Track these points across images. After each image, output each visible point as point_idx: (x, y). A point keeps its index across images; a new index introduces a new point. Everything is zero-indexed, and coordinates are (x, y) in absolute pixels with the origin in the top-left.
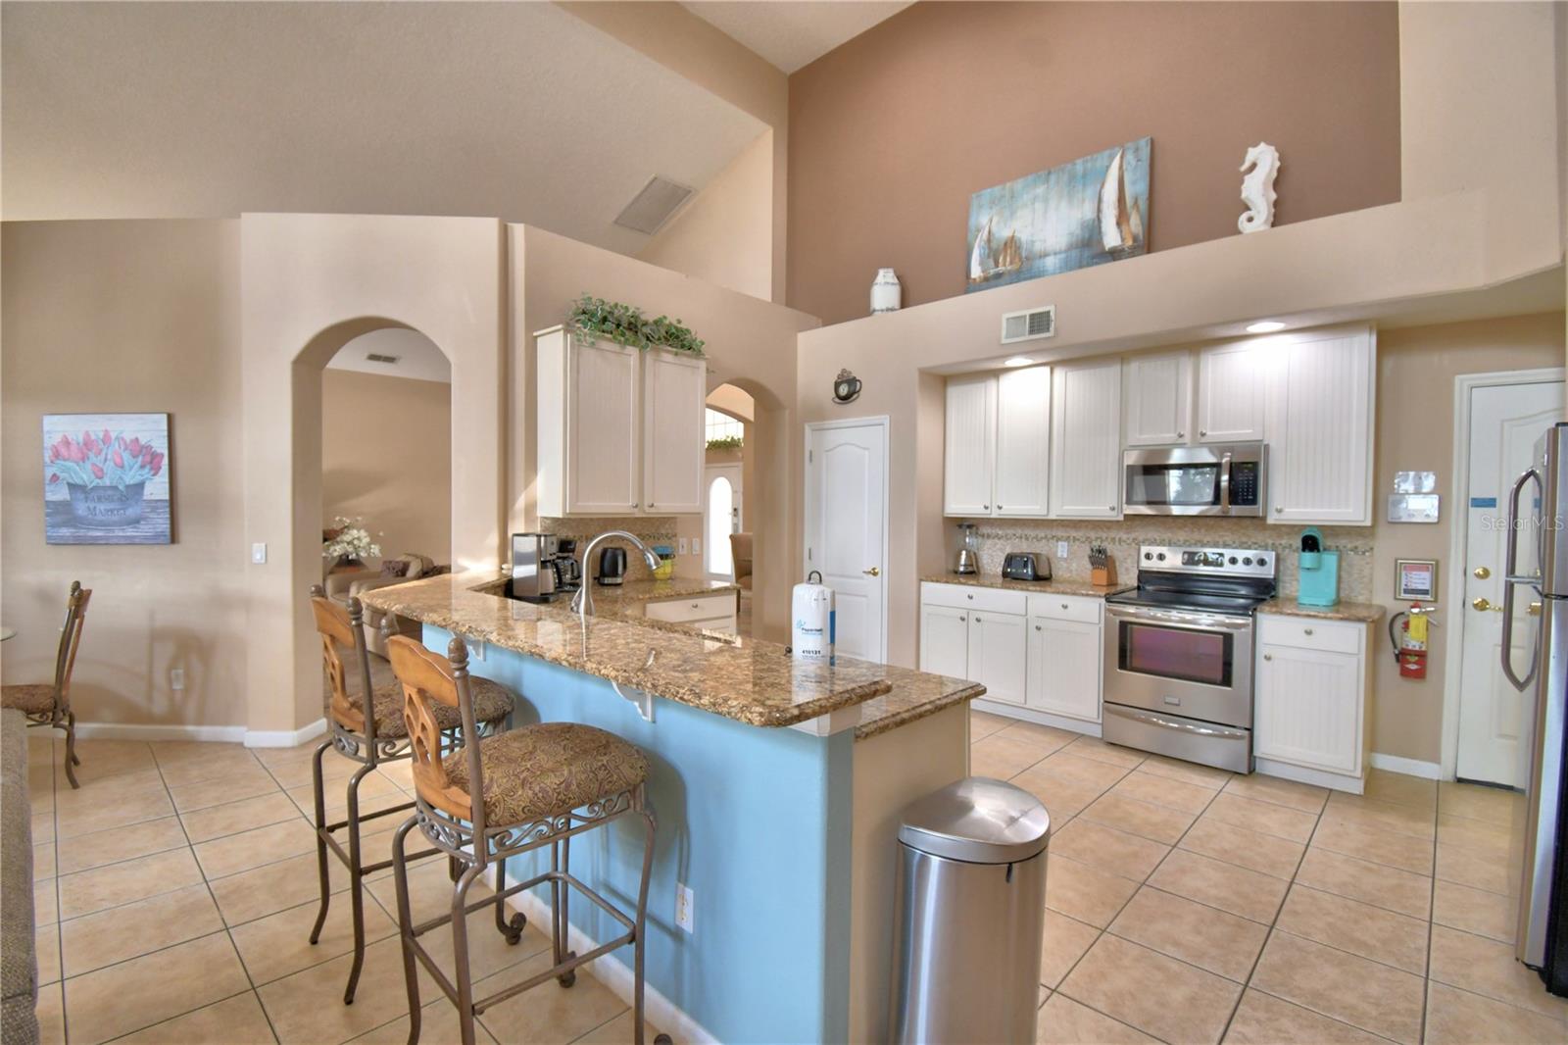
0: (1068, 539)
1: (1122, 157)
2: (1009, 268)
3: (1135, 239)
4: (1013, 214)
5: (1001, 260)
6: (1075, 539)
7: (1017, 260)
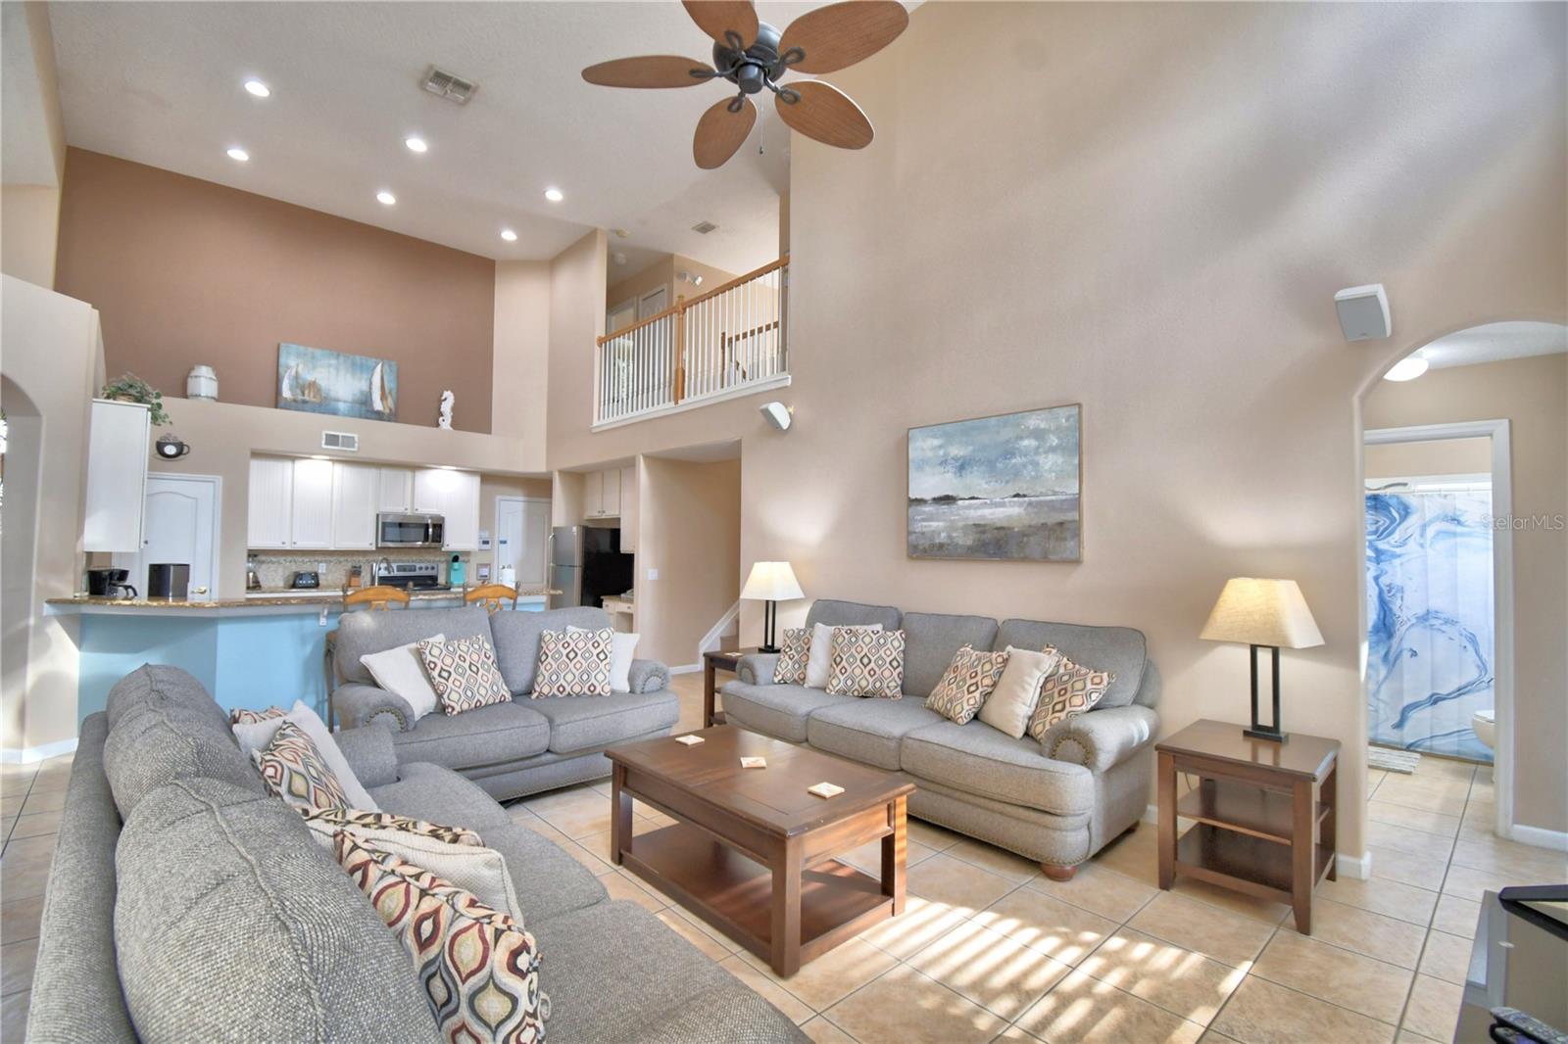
0: (326, 562)
1: (382, 365)
2: (313, 400)
3: (391, 410)
4: (314, 368)
5: (306, 392)
6: (331, 562)
7: (318, 396)
